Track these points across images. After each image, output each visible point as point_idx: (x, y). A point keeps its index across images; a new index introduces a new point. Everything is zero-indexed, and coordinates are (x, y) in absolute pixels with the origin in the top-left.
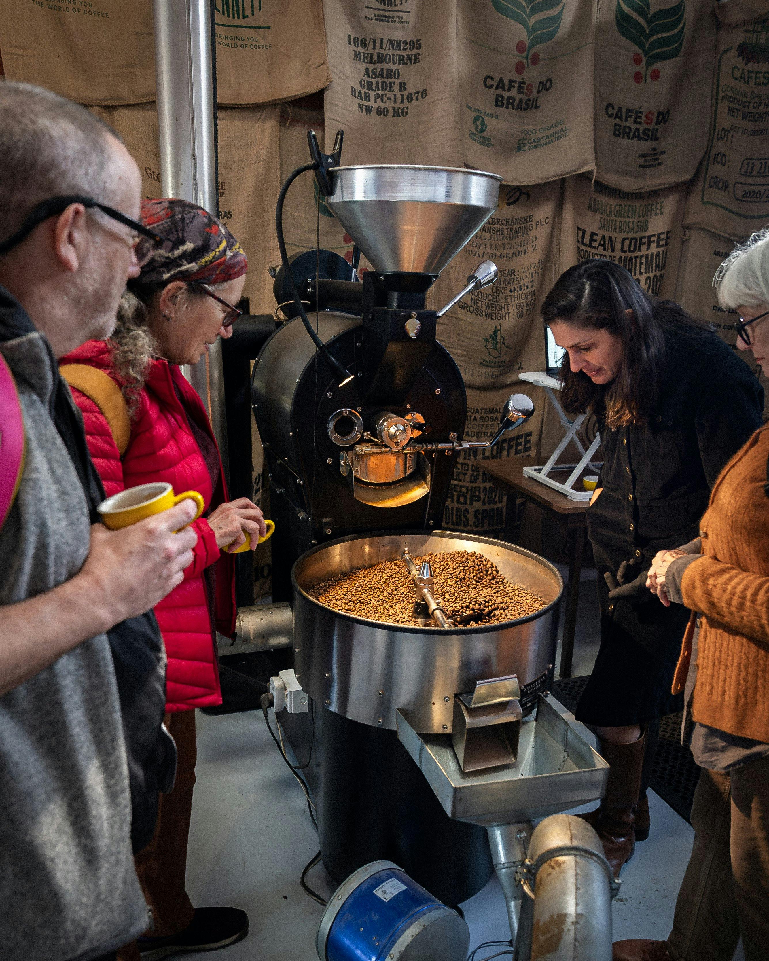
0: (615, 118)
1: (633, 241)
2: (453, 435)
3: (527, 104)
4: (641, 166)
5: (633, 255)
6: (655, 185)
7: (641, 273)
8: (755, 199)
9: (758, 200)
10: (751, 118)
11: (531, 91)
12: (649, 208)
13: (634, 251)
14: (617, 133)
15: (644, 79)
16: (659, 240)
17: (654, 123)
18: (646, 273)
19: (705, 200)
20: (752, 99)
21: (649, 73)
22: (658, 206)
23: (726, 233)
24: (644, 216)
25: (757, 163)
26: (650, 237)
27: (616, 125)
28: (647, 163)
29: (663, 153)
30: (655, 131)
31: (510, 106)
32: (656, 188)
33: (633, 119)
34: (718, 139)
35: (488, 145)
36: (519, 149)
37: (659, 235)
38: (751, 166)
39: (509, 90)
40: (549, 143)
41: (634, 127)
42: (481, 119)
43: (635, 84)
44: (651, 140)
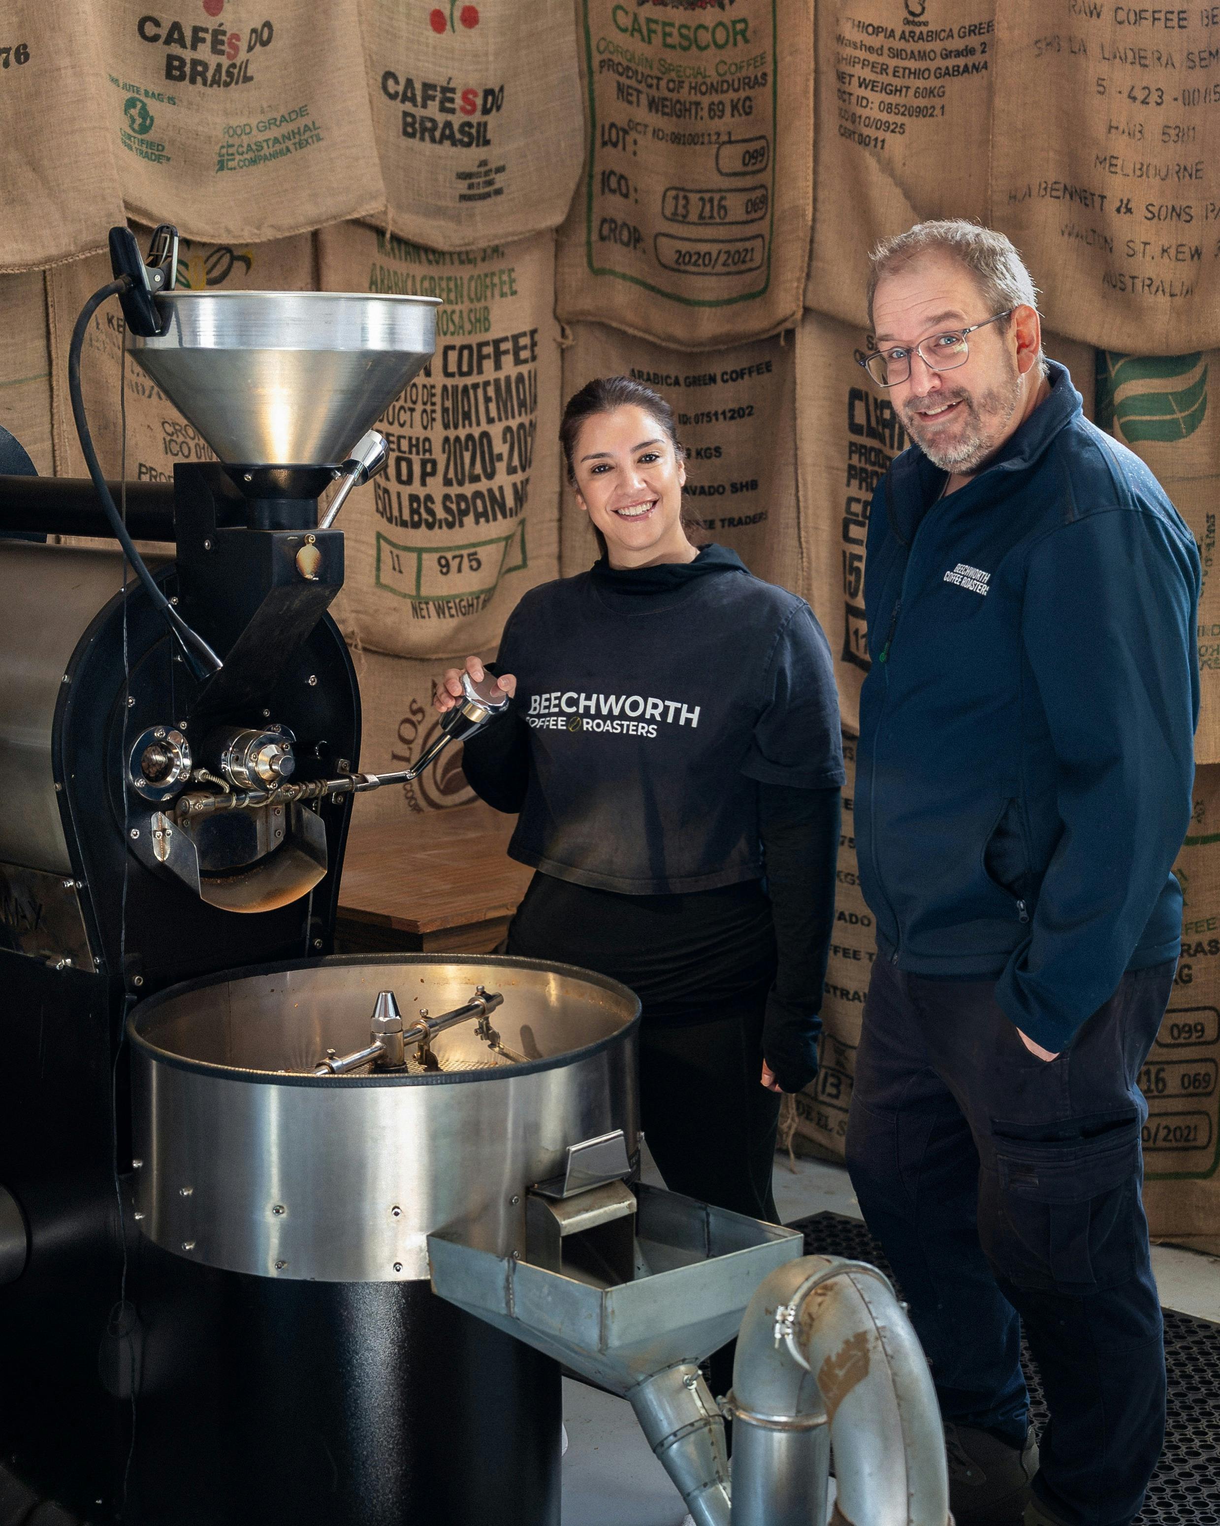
0: (403, 101)
1: (466, 353)
2: (342, 762)
3: (229, 74)
4: (463, 198)
5: (469, 381)
6: (496, 236)
7: (490, 421)
8: (701, 269)
9: (708, 269)
10: (667, 110)
11: (236, 49)
12: (488, 280)
13: (469, 373)
14: (410, 130)
15: (449, 23)
16: (517, 349)
17: (478, 113)
18: (500, 420)
19: (596, 265)
20: (664, 73)
21: (457, 14)
22: (505, 278)
23: (650, 333)
24: (479, 300)
25: (694, 197)
26: (497, 343)
27: (406, 114)
28: (475, 191)
29: (500, 169)
30: (483, 127)
31: (199, 79)
32: (496, 242)
33: (437, 102)
34: (604, 144)
35: (158, 159)
36: (222, 166)
37: (516, 338)
38: (682, 202)
39: (194, 47)
40: (281, 153)
41: (441, 118)
42: (139, 105)
43: (431, 34)
44: (478, 145)
